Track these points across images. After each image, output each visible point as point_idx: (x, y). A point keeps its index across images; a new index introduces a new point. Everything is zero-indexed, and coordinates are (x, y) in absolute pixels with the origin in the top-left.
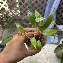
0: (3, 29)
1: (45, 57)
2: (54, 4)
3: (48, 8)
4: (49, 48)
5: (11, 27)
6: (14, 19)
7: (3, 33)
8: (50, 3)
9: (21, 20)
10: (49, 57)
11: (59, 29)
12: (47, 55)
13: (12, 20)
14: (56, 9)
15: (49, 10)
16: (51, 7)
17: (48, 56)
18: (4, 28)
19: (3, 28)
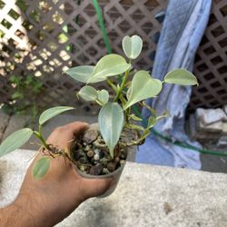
0: (8, 117)
1: (132, 207)
2: (186, 32)
3: (165, 48)
4: (147, 175)
5: (35, 108)
6: (48, 82)
7: (6, 128)
8: (172, 31)
9: (72, 86)
10: (143, 209)
11: (203, 123)
12: (138, 201)
13: (40, 85)
14: (192, 51)
15: (167, 55)
16: (173, 44)
17: (142, 203)
18: (10, 111)
19: (7, 113)
